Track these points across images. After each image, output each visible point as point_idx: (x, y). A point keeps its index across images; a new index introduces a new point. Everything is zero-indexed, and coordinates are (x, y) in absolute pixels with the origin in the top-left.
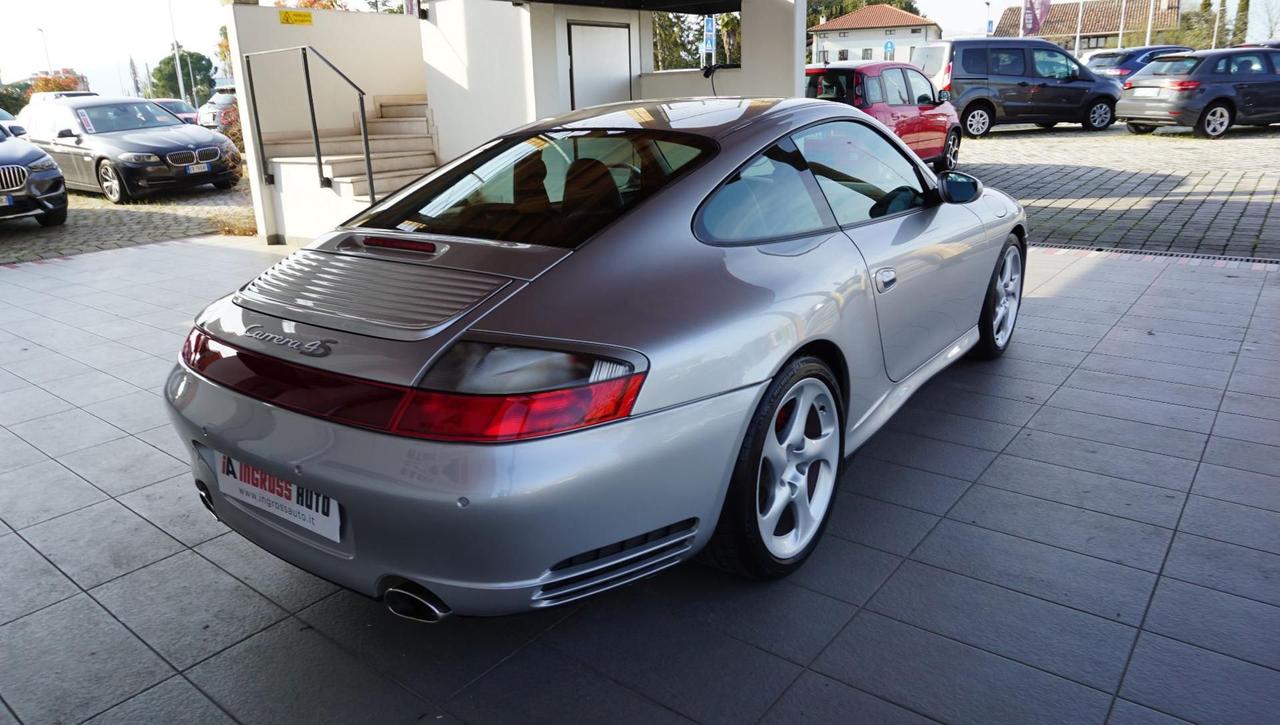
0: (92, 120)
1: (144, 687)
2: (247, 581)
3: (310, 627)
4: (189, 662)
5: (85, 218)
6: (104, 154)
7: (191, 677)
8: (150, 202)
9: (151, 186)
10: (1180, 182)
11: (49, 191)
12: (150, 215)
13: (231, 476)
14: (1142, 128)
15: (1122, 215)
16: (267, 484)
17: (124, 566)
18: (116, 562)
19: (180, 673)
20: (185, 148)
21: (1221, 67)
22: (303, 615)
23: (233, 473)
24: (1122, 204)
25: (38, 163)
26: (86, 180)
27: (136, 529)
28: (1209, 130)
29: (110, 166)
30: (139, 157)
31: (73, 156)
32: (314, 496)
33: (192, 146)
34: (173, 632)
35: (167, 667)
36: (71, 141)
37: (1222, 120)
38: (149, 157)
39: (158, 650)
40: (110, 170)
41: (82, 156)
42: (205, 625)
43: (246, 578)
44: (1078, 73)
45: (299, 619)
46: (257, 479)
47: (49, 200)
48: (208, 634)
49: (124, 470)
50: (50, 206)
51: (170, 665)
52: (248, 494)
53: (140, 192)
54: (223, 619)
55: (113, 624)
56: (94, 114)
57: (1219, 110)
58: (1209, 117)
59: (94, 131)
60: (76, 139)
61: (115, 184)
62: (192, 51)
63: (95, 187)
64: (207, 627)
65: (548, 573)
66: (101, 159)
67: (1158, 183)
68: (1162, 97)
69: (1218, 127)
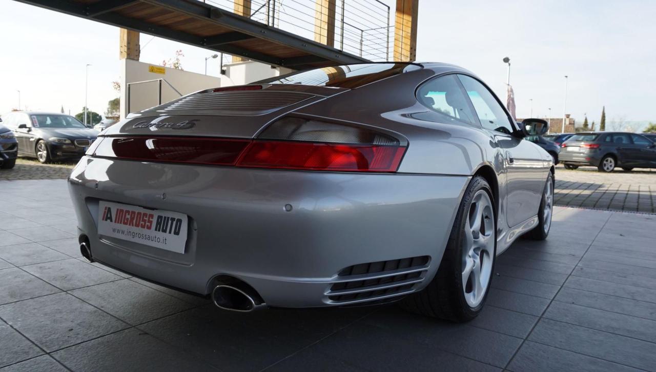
0: (38, 121)
1: (18, 360)
2: (102, 309)
3: (146, 334)
4: (56, 348)
5: (25, 167)
6: (41, 137)
7: (56, 357)
8: (61, 164)
9: (63, 156)
10: (600, 186)
11: (7, 150)
12: (61, 169)
13: (109, 221)
14: (571, 166)
15: (577, 196)
16: (134, 221)
17: (18, 297)
18: (12, 295)
19: (48, 354)
20: (86, 138)
21: (608, 139)
22: (142, 327)
23: (111, 219)
24: (576, 192)
25: (5, 134)
26: (29, 151)
27: (30, 281)
28: (605, 168)
29: (43, 143)
30: (60, 140)
31: (24, 139)
32: (170, 222)
33: (89, 137)
34: (46, 331)
35: (38, 349)
36: (25, 130)
37: (611, 164)
38: (65, 140)
39: (33, 340)
40: (43, 145)
41: (29, 138)
42: (70, 328)
43: (102, 307)
44: (538, 139)
45: (137, 329)
46: (128, 219)
47: (8, 154)
48: (71, 333)
49: (28, 256)
50: (7, 157)
51: (41, 349)
52: (118, 231)
53: (57, 158)
54: (83, 327)
55: (3, 325)
56: (40, 119)
57: (610, 159)
58: (605, 162)
59: (38, 126)
60: (28, 129)
61: (44, 153)
62: (93, 111)
63: (33, 155)
64: (72, 330)
65: (336, 276)
66: (40, 139)
67: (589, 187)
68: (582, 151)
69: (609, 167)
